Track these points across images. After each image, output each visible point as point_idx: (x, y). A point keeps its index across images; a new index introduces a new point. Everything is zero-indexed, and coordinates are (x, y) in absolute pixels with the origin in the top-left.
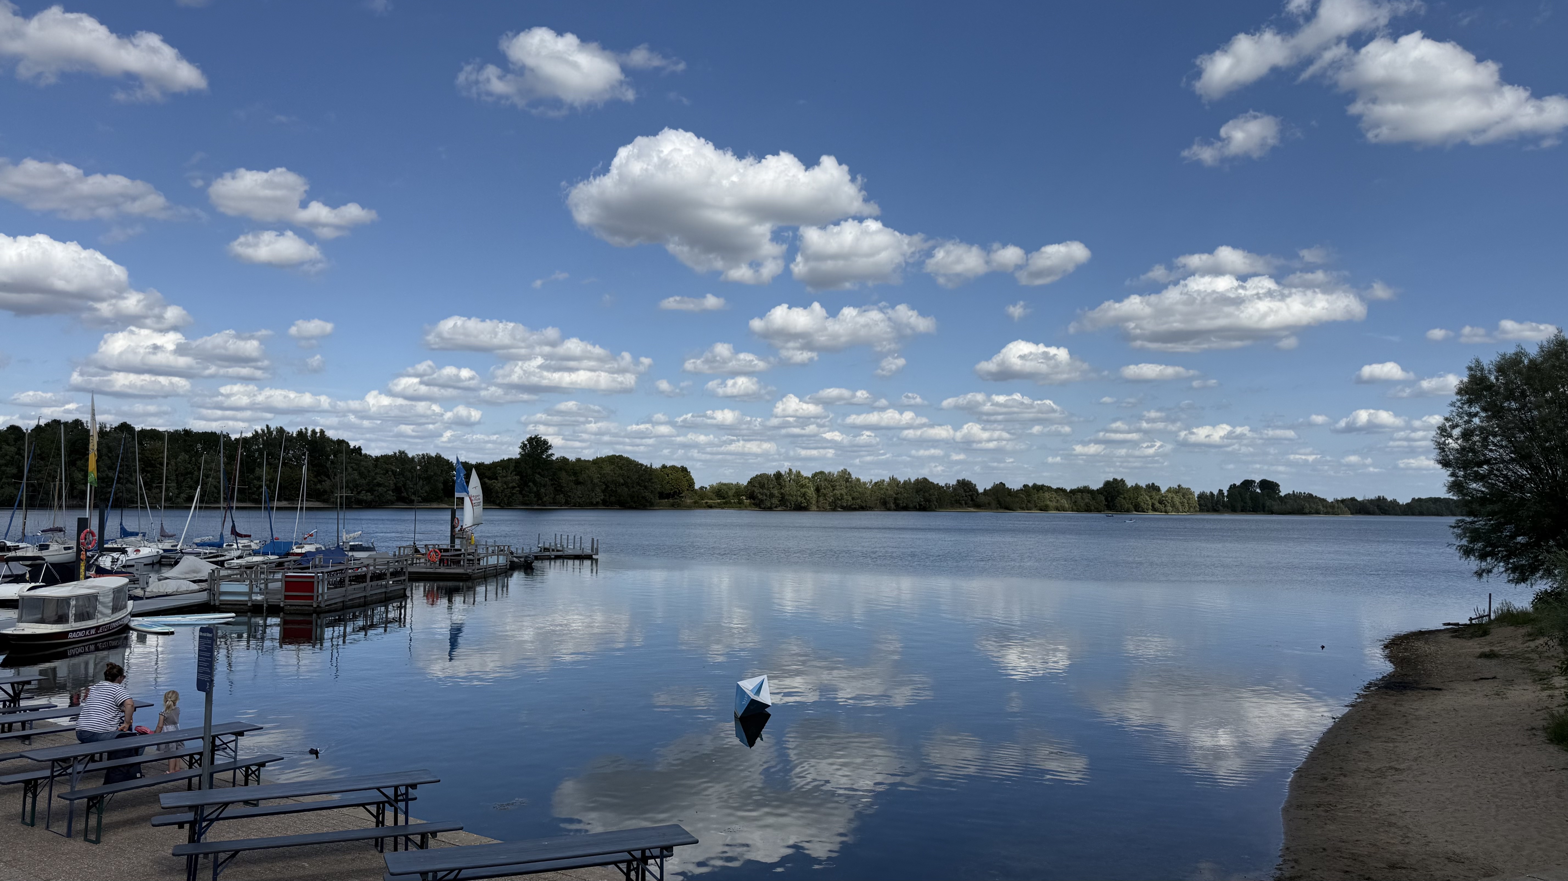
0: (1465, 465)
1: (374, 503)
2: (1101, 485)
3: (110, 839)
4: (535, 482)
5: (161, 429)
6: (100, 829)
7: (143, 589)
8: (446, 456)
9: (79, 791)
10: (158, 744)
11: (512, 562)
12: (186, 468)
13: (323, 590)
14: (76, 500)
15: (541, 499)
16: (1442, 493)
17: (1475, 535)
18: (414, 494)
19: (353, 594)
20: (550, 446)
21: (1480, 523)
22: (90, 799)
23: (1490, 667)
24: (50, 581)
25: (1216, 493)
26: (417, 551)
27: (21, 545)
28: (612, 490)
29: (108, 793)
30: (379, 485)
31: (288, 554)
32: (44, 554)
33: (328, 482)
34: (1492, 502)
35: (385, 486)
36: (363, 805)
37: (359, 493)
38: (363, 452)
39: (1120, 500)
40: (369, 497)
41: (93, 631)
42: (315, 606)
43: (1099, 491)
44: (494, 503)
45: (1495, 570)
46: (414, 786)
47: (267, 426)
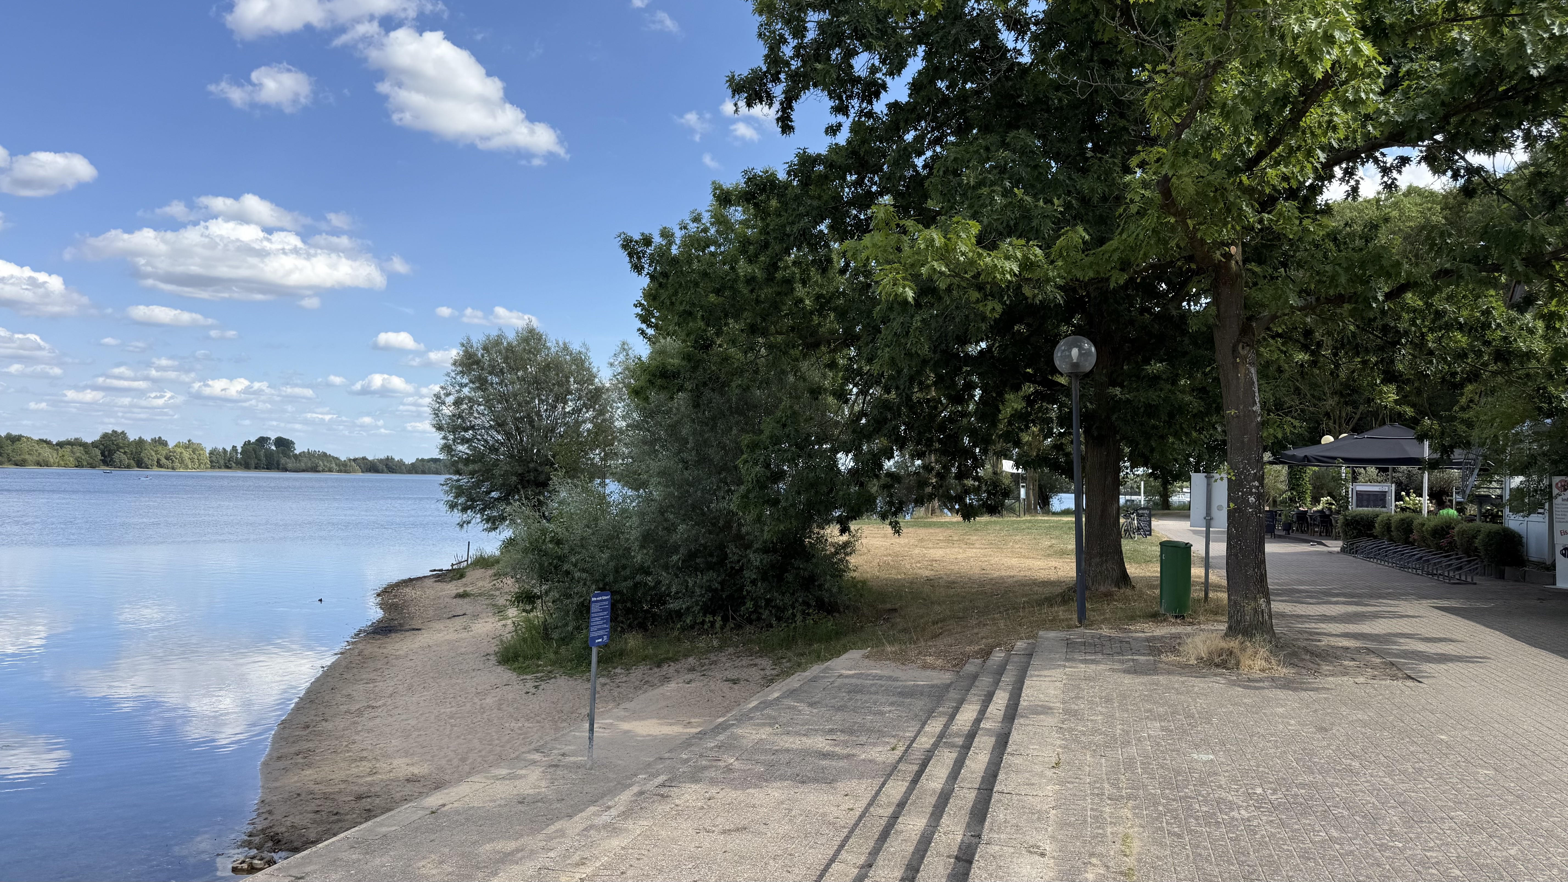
0: (454, 429)
2: (96, 437)
16: (436, 454)
17: (460, 491)
21: (464, 480)
23: (464, 605)
25: (229, 449)
34: (474, 462)
39: (118, 456)
43: (94, 445)
45: (473, 521)
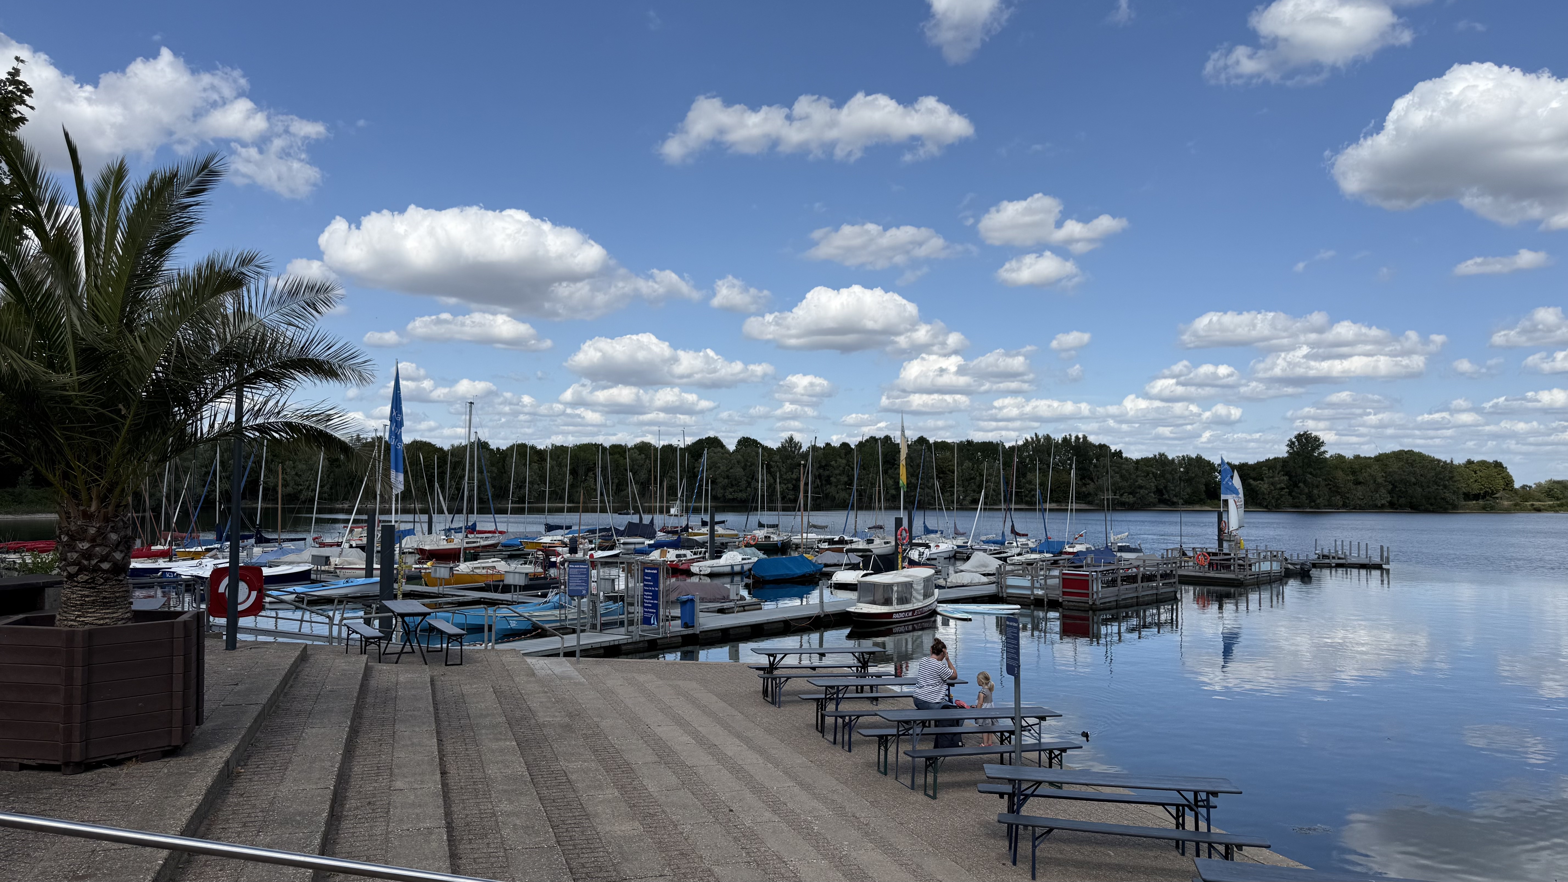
1: (1136, 506)
3: (945, 797)
4: (1305, 482)
5: (949, 441)
6: (935, 787)
7: (945, 579)
8: (1207, 457)
9: (919, 751)
10: (976, 719)
11: (1287, 569)
12: (970, 474)
13: (1097, 588)
14: (892, 503)
15: (1314, 501)
18: (1176, 496)
19: (1125, 594)
20: (1323, 442)
22: (928, 759)
24: (877, 570)
26: (1184, 554)
27: (855, 539)
28: (1400, 490)
29: (941, 756)
30: (1141, 487)
31: (1061, 553)
32: (871, 546)
33: (1092, 485)
35: (1146, 489)
36: (1163, 805)
37: (1121, 495)
38: (1124, 455)
40: (1131, 499)
41: (910, 614)
42: (1091, 603)
44: (1260, 505)
46: (1215, 794)
47: (1036, 434)
